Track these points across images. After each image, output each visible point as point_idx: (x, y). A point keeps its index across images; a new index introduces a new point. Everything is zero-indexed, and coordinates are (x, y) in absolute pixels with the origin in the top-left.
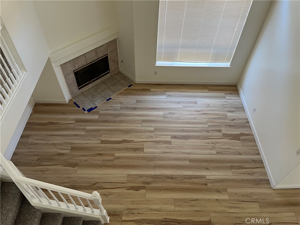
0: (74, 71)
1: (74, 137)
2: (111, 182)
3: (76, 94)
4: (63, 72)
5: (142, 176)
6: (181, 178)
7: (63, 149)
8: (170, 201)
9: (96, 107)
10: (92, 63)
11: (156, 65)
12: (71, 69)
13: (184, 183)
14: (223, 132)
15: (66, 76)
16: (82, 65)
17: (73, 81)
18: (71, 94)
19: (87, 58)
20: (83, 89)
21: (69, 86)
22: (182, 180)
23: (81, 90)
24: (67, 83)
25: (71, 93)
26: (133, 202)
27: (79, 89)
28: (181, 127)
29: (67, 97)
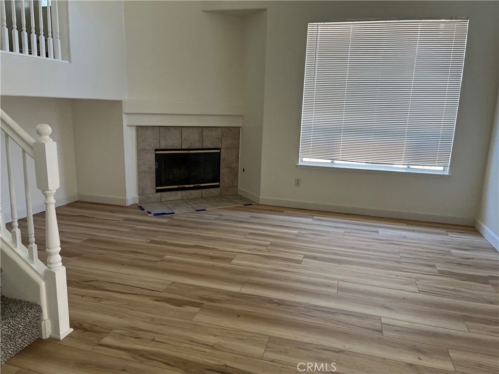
0: (156, 150)
1: (105, 231)
2: (127, 285)
3: (148, 198)
4: (138, 142)
5: (205, 289)
6: (305, 308)
7: (73, 238)
8: (255, 338)
9: (173, 213)
10: (191, 152)
11: (300, 163)
12: (153, 143)
13: (313, 316)
14: (438, 269)
15: (140, 151)
16: (172, 146)
17: (150, 168)
18: (139, 194)
19: (183, 137)
20: (164, 194)
21: (140, 173)
22: (308, 312)
23: (159, 194)
24: (139, 166)
25: (141, 191)
26: (153, 319)
27: (158, 191)
28: (333, 250)
29: (131, 195)
